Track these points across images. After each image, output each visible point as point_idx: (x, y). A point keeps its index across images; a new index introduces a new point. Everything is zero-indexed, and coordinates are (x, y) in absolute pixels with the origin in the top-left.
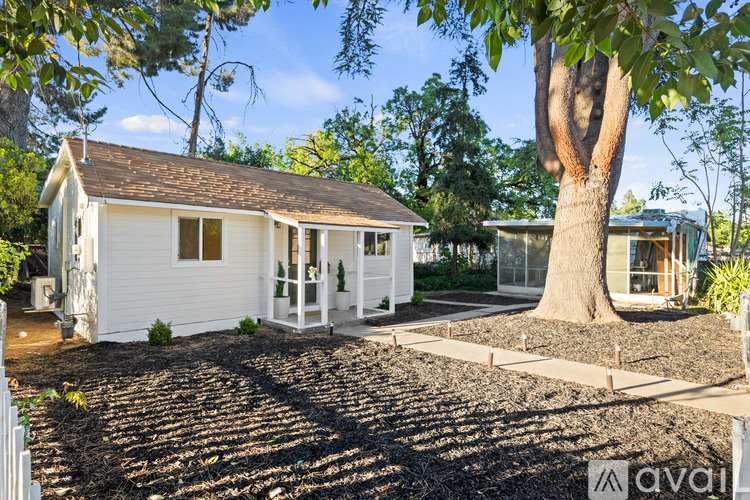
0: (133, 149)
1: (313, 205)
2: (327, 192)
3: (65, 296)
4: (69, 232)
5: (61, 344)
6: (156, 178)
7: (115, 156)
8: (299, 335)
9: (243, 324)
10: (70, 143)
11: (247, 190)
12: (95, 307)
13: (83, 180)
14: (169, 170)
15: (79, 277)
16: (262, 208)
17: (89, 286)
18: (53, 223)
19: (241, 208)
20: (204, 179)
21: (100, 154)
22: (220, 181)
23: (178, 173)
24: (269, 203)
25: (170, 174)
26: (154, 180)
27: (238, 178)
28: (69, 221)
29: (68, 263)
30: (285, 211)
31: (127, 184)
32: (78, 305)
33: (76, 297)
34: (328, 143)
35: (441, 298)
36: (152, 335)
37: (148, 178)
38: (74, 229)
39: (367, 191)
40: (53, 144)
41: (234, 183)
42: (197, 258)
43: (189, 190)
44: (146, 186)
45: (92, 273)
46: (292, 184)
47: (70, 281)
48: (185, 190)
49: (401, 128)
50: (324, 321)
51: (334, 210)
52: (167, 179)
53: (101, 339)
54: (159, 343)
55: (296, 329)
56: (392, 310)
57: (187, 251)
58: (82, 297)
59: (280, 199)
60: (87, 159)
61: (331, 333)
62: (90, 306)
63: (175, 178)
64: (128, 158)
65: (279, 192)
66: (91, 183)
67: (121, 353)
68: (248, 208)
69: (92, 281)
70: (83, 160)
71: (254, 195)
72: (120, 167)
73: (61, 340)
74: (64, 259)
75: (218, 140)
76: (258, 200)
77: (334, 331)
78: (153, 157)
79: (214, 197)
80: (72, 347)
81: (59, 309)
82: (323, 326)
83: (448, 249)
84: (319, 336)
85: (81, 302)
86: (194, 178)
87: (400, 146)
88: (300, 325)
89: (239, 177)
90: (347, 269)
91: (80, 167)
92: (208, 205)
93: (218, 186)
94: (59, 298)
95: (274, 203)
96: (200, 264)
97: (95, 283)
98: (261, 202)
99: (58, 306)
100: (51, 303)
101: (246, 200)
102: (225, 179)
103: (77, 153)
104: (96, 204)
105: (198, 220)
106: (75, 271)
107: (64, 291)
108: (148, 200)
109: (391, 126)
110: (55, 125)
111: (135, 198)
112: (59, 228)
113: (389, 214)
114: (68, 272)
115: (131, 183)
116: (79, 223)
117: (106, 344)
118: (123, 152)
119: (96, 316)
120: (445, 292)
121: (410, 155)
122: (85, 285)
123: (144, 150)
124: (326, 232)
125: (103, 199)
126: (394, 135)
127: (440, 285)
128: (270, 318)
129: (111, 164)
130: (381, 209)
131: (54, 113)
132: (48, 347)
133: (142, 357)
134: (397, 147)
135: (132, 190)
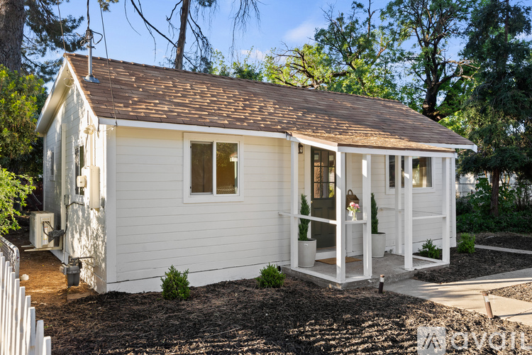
0: (135, 64)
1: (338, 124)
2: (347, 109)
3: (64, 233)
4: (69, 162)
5: (65, 292)
6: (164, 95)
7: (118, 73)
8: (341, 292)
9: (265, 273)
10: (72, 60)
11: (261, 107)
12: (101, 250)
13: (91, 99)
14: (175, 86)
15: (80, 213)
16: (283, 128)
17: (94, 224)
18: (49, 153)
19: (260, 129)
20: (213, 96)
21: (105, 71)
22: (229, 98)
23: (185, 90)
24: (288, 123)
25: (177, 92)
26: (162, 98)
27: (248, 95)
28: (68, 150)
29: (67, 197)
30: (310, 132)
31: (135, 103)
32: (79, 246)
33: (77, 236)
34: (318, 58)
35: (489, 242)
36: (166, 285)
37: (155, 96)
38: (75, 159)
39: (390, 107)
40: (41, 74)
41: (245, 100)
42: (211, 191)
43: (201, 109)
44: (156, 105)
45: (98, 210)
46: (306, 101)
47: (70, 218)
48: (196, 109)
49: (406, 35)
50: (367, 274)
51: (362, 130)
52: (176, 97)
53: (110, 288)
54: (174, 297)
55: (334, 284)
56: (446, 260)
57: (200, 184)
58: (84, 237)
59: (299, 118)
60: (91, 76)
61: (381, 291)
62: (96, 247)
63: (184, 96)
64: (132, 75)
65: (295, 110)
66: (100, 102)
67: (135, 308)
68: (267, 129)
69: (98, 219)
70: (87, 78)
71: (270, 114)
72: (125, 84)
73: (65, 287)
74: (63, 193)
75: (204, 59)
76: (276, 119)
77: (385, 289)
78: (156, 73)
79: (228, 116)
80: (78, 296)
81: (57, 248)
82: (366, 281)
83: (486, 179)
84: (366, 294)
85: (83, 242)
86: (202, 94)
87: (402, 57)
88: (340, 277)
89: (249, 93)
90: (379, 205)
91: (86, 85)
92: (224, 126)
93: (230, 104)
94: (58, 235)
95: (294, 123)
96: (214, 198)
97: (101, 221)
98: (280, 122)
99: (57, 244)
100: (50, 241)
101: (263, 120)
102: (235, 96)
103: (80, 71)
104: (103, 127)
105: (211, 145)
106: (76, 206)
107: (63, 228)
108: (160, 120)
109: (393, 33)
110: (44, 54)
111: (146, 118)
112: (57, 159)
113: (427, 134)
114: (67, 207)
115: (139, 101)
116: (81, 152)
117: (115, 295)
118: (125, 68)
119: (104, 260)
120: (491, 235)
121: (414, 67)
122: (88, 223)
123: (146, 66)
124: (369, 157)
125: (114, 121)
126: (396, 44)
127: (480, 226)
128: (294, 266)
129: (116, 81)
130: (415, 128)
131: (43, 40)
132: (52, 296)
133: (162, 316)
134: (400, 59)
135: (142, 109)
